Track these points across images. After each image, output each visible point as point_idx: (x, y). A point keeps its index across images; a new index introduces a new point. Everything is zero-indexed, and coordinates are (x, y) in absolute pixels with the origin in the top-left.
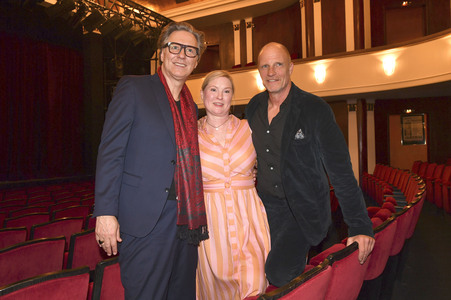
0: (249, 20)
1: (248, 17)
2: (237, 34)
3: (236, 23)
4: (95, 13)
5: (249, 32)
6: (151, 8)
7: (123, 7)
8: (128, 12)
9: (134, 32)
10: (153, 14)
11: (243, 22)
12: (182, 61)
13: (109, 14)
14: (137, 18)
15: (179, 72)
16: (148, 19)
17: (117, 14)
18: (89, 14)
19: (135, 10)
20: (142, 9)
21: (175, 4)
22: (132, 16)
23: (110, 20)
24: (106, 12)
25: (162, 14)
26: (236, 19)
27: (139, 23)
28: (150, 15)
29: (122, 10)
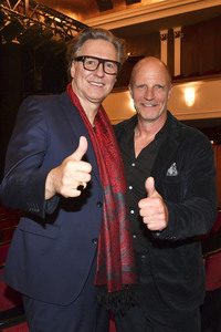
0: (177, 29)
1: (177, 26)
2: (164, 44)
3: (164, 32)
4: (14, 22)
5: (177, 42)
6: (73, 16)
7: (44, 15)
8: (48, 21)
9: (55, 42)
10: (75, 23)
11: (171, 32)
12: (100, 80)
13: (28, 23)
14: (59, 28)
15: (95, 94)
16: (70, 28)
17: (37, 24)
18: (8, 23)
19: (57, 19)
20: (64, 18)
21: (99, 13)
22: (53, 26)
23: (30, 29)
24: (26, 21)
25: (84, 23)
26: (164, 28)
27: (60, 32)
28: (72, 24)
29: (42, 19)
